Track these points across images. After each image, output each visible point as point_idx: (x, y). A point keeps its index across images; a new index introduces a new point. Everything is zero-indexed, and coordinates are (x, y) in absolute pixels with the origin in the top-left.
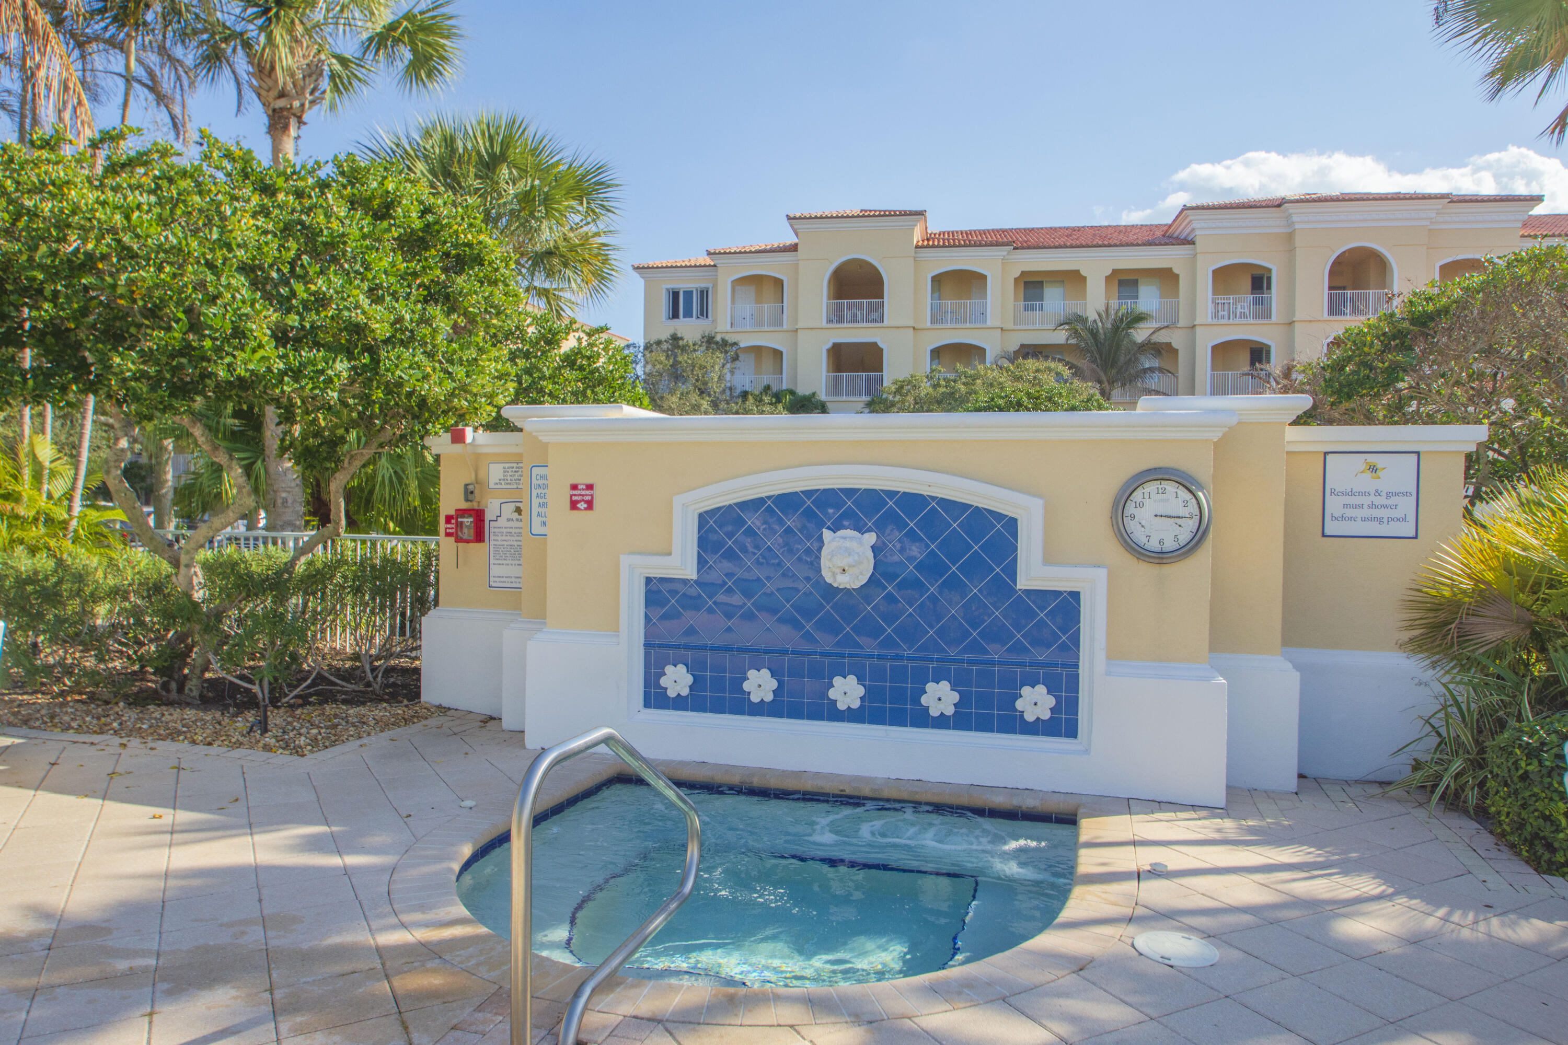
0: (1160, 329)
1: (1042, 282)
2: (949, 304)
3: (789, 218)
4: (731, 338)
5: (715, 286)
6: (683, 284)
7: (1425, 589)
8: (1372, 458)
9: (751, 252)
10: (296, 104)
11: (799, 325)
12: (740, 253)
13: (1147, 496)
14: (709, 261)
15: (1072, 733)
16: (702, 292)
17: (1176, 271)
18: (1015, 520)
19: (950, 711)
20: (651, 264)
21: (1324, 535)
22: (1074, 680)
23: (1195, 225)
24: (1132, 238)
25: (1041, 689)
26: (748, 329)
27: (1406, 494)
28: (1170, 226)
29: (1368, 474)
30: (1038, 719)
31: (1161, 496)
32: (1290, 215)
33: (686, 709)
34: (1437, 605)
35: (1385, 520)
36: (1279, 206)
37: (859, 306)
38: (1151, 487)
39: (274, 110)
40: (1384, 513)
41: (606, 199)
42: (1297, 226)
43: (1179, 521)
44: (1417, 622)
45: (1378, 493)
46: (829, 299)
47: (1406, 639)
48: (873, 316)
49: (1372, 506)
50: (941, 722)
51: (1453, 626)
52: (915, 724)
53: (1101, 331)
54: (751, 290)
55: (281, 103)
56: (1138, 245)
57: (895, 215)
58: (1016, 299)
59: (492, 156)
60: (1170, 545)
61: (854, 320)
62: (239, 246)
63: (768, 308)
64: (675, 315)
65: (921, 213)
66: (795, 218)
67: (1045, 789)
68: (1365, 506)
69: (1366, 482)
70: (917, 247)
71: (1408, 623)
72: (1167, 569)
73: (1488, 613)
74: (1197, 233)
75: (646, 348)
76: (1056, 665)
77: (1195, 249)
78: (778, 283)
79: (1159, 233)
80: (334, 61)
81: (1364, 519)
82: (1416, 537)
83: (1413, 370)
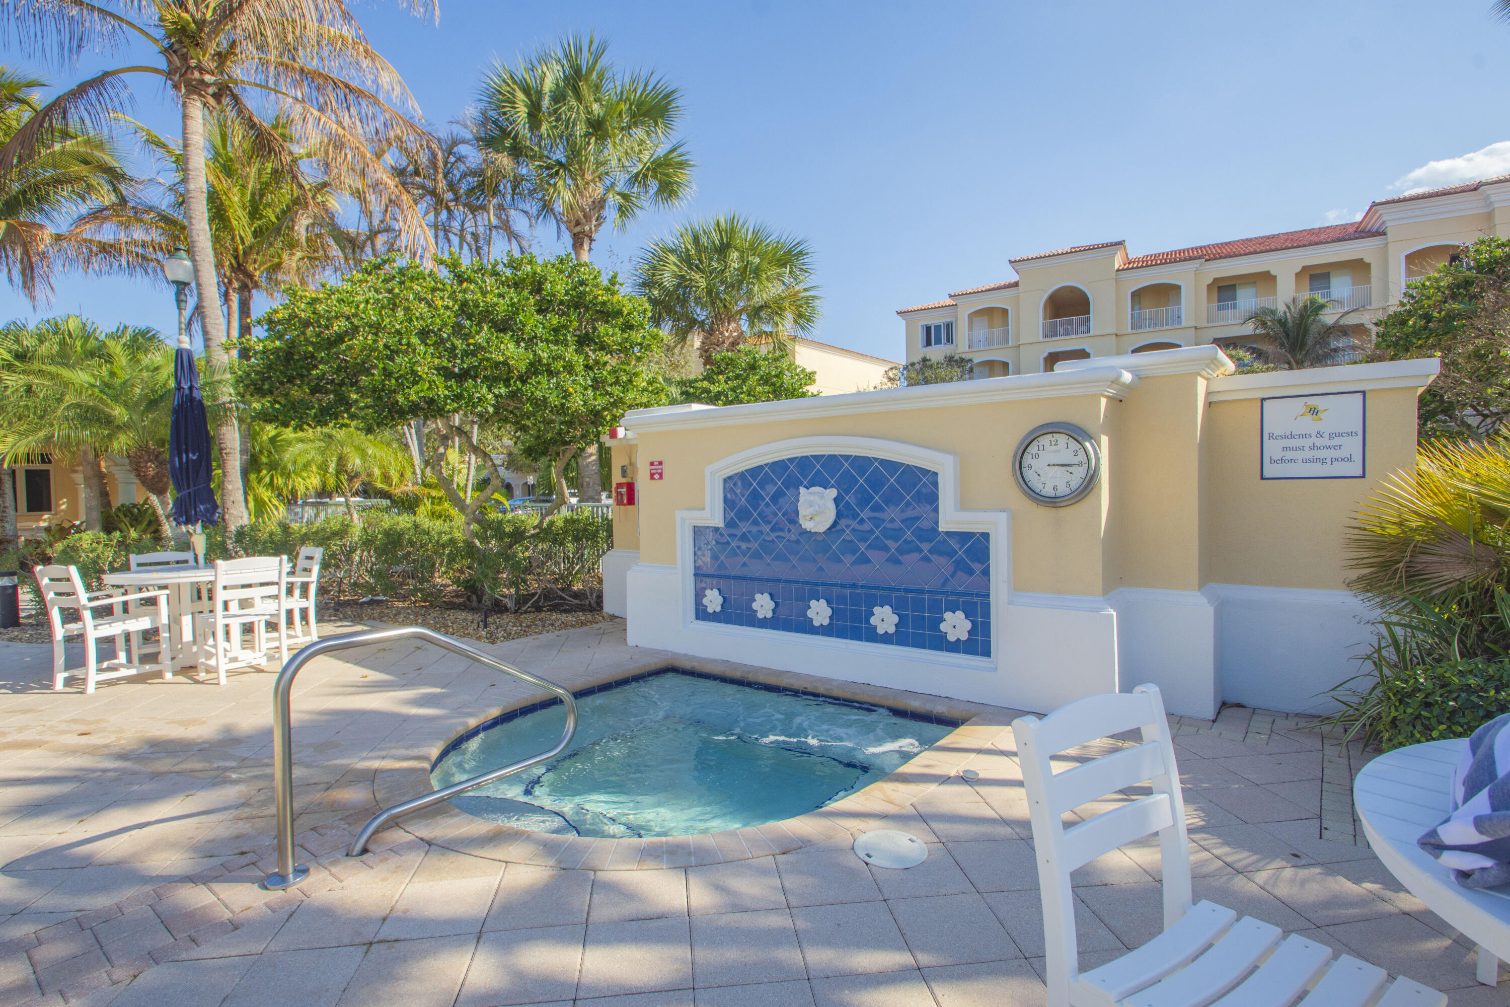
0: (1348, 313)
1: (1235, 285)
2: (1147, 312)
3: (1010, 262)
4: (967, 357)
5: (956, 320)
6: (933, 320)
7: (1368, 528)
8: (1312, 401)
9: (982, 291)
10: (587, 228)
11: (1021, 342)
12: (974, 293)
13: (1041, 448)
14: (949, 302)
15: (987, 653)
16: (948, 325)
17: (1366, 260)
18: (936, 474)
19: (892, 630)
20: (910, 309)
21: (1262, 478)
22: (986, 607)
23: (1384, 218)
24: (1323, 237)
25: (960, 614)
26: (982, 348)
27: (1350, 434)
28: (1361, 222)
29: (1309, 417)
30: (958, 639)
31: (1054, 448)
32: (1488, 196)
33: (719, 621)
34: (1381, 544)
35: (1329, 461)
36: (1475, 189)
37: (1070, 323)
38: (1045, 440)
39: (574, 234)
40: (1328, 454)
41: (804, 264)
42: (1496, 205)
43: (1070, 469)
44: (1365, 561)
45: (1319, 434)
46: (1045, 319)
47: (1354, 578)
48: (1081, 329)
49: (1314, 447)
50: (886, 639)
51: (1401, 565)
52: (869, 640)
53: (1290, 320)
54: (985, 320)
55: (578, 229)
56: (1327, 242)
57: (1098, 248)
58: (1209, 300)
59: (722, 243)
60: (1063, 490)
61: (1067, 333)
62: (417, 318)
63: (997, 331)
64: (928, 343)
65: (1120, 243)
66: (1015, 261)
67: (961, 699)
68: (1306, 448)
69: (1308, 424)
70: (1118, 270)
71: (1356, 562)
72: (1063, 512)
73: (1444, 552)
74: (1388, 224)
75: (905, 369)
76: (971, 595)
77: (1386, 239)
78: (1005, 312)
79: (1351, 230)
80: (619, 197)
81: (1305, 461)
82: (1363, 476)
83: (1476, 316)
